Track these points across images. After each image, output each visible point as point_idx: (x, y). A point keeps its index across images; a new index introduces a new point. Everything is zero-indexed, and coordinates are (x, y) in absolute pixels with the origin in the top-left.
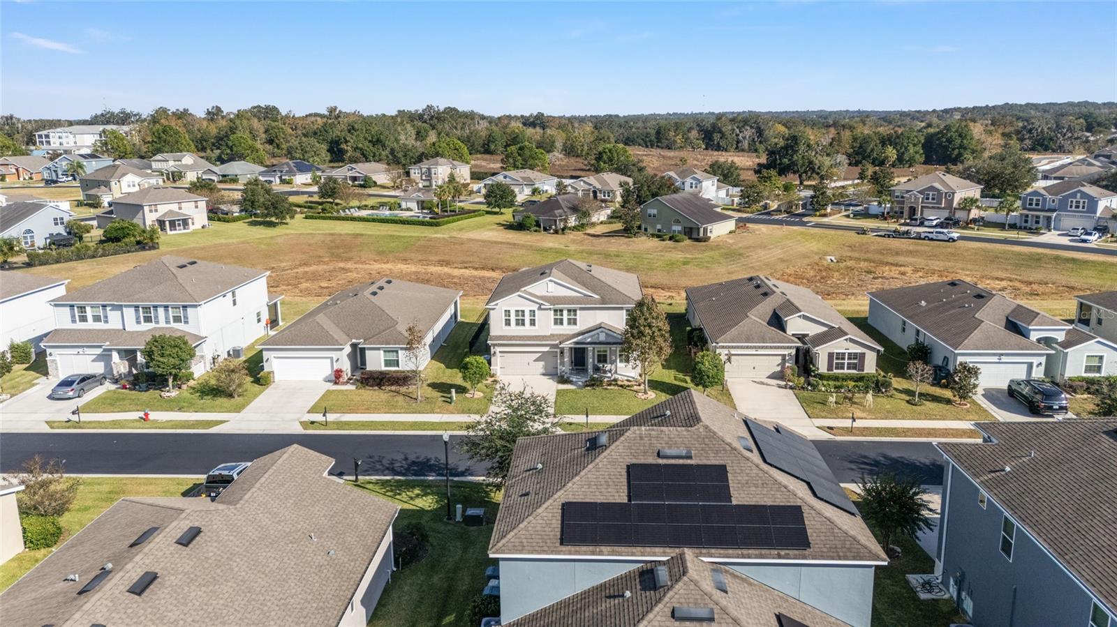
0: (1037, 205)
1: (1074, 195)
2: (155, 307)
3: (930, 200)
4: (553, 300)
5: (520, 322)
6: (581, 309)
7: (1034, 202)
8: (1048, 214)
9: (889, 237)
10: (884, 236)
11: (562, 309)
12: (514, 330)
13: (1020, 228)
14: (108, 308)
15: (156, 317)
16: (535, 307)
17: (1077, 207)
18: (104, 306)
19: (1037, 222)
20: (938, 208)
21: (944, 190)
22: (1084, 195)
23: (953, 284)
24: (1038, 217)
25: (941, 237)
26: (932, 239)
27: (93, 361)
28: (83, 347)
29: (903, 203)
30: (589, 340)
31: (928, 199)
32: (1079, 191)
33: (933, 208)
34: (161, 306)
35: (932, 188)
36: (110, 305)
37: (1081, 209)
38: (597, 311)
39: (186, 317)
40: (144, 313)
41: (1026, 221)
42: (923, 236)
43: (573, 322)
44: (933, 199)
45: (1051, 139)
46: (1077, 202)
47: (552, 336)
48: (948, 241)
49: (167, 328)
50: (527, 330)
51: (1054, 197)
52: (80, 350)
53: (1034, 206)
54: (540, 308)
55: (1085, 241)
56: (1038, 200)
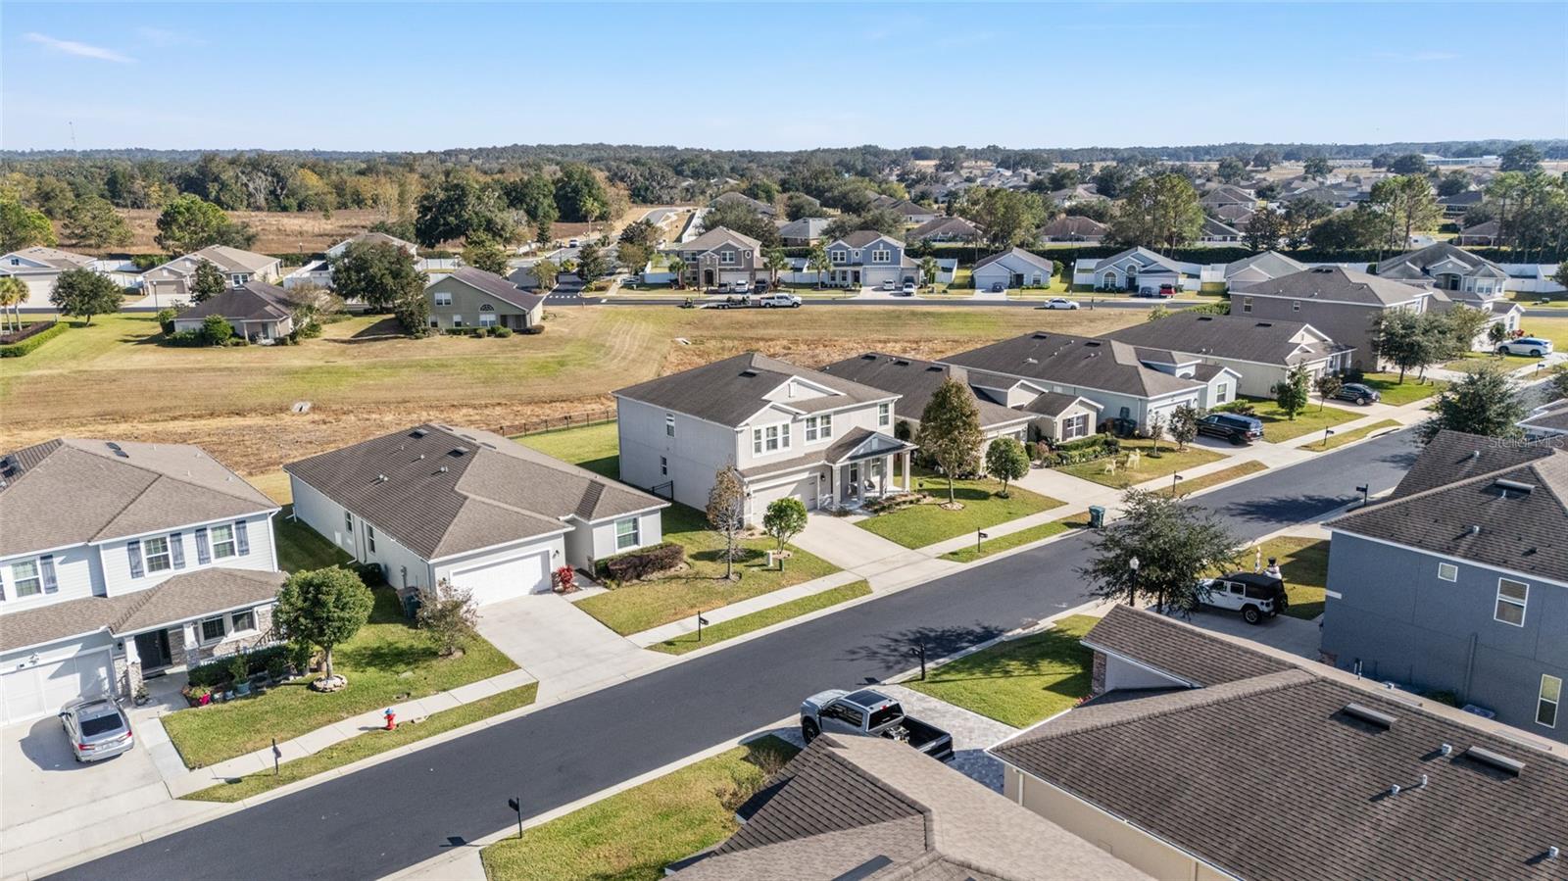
0: (842, 259)
1: (876, 246)
2: (176, 535)
3: (728, 261)
4: (808, 405)
5: (773, 445)
6: (836, 413)
7: (839, 257)
8: (856, 269)
9: (723, 308)
10: (718, 308)
11: (814, 415)
12: (768, 456)
13: (831, 287)
14: (56, 560)
15: (179, 555)
16: (788, 419)
17: (881, 259)
18: (46, 557)
19: (844, 279)
20: (738, 270)
21: (742, 249)
22: (887, 245)
23: (1037, 336)
24: (845, 272)
25: (785, 302)
26: (774, 306)
27: (53, 677)
28: (32, 652)
29: (697, 266)
30: (861, 452)
31: (725, 259)
32: (882, 241)
33: (732, 270)
34: (188, 531)
35: (728, 247)
36: (60, 553)
37: (885, 261)
38: (852, 413)
39: (243, 542)
40: (149, 551)
41: (833, 279)
42: (763, 304)
43: (827, 433)
44: (731, 259)
45: (647, 189)
46: (881, 253)
47: (808, 457)
48: (792, 306)
49: (206, 572)
50: (781, 454)
51: (857, 250)
52: (26, 661)
53: (839, 261)
54: (795, 420)
55: (908, 294)
56: (842, 254)
